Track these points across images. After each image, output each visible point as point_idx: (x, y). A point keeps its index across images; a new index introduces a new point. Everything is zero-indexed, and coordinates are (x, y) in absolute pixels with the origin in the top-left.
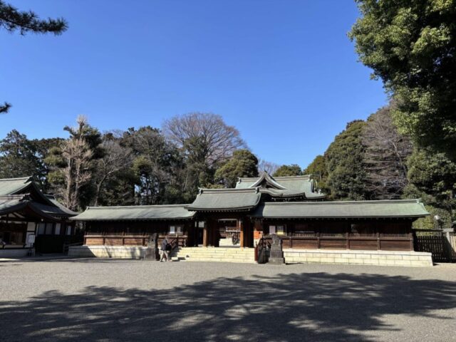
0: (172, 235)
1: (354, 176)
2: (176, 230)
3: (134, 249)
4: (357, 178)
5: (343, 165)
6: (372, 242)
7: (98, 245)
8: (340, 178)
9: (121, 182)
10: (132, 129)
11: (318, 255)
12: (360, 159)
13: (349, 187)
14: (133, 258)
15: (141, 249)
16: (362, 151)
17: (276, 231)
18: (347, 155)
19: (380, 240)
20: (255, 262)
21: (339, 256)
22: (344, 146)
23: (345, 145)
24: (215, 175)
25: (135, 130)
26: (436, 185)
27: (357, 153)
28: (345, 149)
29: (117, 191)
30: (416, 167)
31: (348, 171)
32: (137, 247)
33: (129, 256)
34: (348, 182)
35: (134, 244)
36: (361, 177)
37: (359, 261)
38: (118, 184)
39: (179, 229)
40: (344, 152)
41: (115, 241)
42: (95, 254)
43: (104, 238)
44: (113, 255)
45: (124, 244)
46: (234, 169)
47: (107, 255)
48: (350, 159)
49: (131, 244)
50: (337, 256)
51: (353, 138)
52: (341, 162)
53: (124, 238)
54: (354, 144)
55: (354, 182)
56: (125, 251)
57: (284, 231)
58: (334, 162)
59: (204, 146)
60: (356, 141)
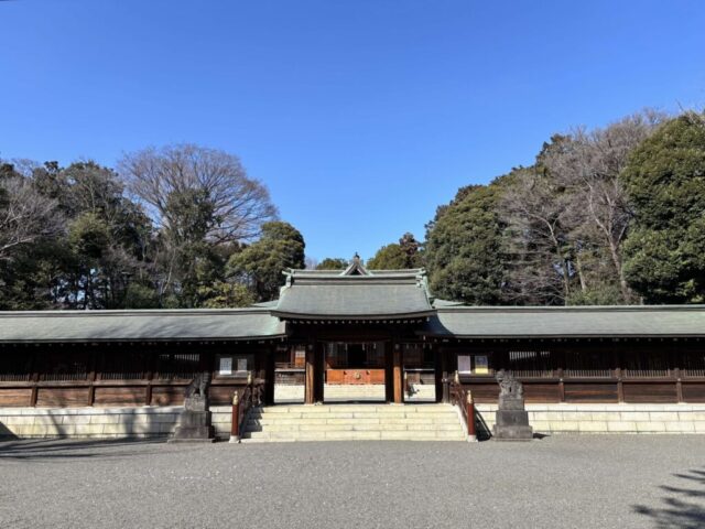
0: (226, 378)
1: (485, 276)
2: (235, 367)
3: (133, 414)
4: (489, 278)
5: (466, 255)
6: (665, 387)
7: (17, 405)
8: (460, 277)
9: (45, 265)
10: (54, 165)
11: (574, 416)
12: (495, 246)
13: (476, 294)
14: (131, 438)
15: (150, 414)
16: (497, 233)
17: (473, 368)
18: (472, 238)
19: (683, 383)
20: (471, 439)
21: (617, 416)
22: (467, 224)
23: (469, 221)
24: (227, 266)
25: (60, 166)
26: (683, 286)
27: (490, 237)
28: (469, 228)
29: (33, 284)
30: (648, 255)
31: (475, 265)
32: (141, 409)
33: (118, 431)
34: (474, 284)
35: (129, 401)
36: (495, 276)
37: (658, 427)
38: (36, 270)
39: (243, 363)
40: (469, 233)
41: (71, 394)
42: (13, 430)
43: (36, 389)
44: (70, 431)
45: (92, 402)
46: (268, 256)
47: (53, 431)
48: (478, 245)
49: (120, 402)
50: (611, 416)
51: (481, 211)
52: (462, 250)
53: (95, 387)
54: (485, 220)
55: (486, 285)
56: (105, 419)
57: (489, 368)
58: (448, 250)
59: (207, 210)
60: (489, 215)
